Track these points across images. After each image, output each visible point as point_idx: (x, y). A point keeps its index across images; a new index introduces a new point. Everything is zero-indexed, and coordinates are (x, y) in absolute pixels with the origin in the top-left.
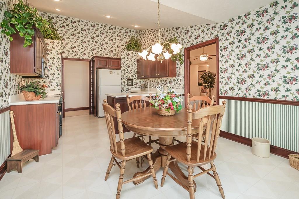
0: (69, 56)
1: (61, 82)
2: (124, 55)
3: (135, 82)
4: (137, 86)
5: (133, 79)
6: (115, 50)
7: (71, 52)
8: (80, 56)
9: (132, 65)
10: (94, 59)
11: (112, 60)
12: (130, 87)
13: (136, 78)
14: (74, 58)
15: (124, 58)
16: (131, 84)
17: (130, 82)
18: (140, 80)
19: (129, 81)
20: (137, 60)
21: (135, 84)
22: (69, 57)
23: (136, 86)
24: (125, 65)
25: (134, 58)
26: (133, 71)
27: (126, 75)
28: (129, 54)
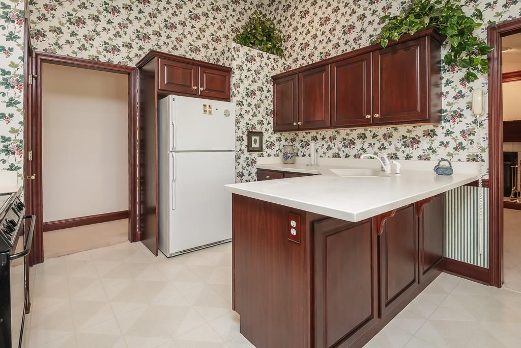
0: (60, 47)
1: (21, 136)
2: (239, 60)
3: (267, 141)
4: (273, 152)
5: (263, 131)
6: (206, 47)
7: (66, 36)
8: (99, 53)
9: (261, 89)
10: (147, 67)
11: (208, 71)
12: (255, 155)
13: (270, 129)
14: (79, 56)
15: (240, 68)
16: (257, 145)
17: (255, 141)
18: (278, 135)
19: (253, 138)
20: (272, 77)
21: (267, 147)
22: (59, 53)
23: (269, 150)
24: (242, 89)
25: (266, 70)
26: (263, 107)
27: (247, 117)
28: (253, 59)
